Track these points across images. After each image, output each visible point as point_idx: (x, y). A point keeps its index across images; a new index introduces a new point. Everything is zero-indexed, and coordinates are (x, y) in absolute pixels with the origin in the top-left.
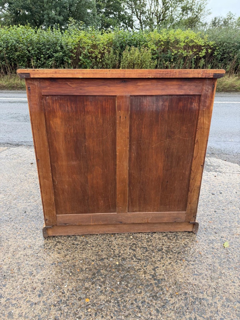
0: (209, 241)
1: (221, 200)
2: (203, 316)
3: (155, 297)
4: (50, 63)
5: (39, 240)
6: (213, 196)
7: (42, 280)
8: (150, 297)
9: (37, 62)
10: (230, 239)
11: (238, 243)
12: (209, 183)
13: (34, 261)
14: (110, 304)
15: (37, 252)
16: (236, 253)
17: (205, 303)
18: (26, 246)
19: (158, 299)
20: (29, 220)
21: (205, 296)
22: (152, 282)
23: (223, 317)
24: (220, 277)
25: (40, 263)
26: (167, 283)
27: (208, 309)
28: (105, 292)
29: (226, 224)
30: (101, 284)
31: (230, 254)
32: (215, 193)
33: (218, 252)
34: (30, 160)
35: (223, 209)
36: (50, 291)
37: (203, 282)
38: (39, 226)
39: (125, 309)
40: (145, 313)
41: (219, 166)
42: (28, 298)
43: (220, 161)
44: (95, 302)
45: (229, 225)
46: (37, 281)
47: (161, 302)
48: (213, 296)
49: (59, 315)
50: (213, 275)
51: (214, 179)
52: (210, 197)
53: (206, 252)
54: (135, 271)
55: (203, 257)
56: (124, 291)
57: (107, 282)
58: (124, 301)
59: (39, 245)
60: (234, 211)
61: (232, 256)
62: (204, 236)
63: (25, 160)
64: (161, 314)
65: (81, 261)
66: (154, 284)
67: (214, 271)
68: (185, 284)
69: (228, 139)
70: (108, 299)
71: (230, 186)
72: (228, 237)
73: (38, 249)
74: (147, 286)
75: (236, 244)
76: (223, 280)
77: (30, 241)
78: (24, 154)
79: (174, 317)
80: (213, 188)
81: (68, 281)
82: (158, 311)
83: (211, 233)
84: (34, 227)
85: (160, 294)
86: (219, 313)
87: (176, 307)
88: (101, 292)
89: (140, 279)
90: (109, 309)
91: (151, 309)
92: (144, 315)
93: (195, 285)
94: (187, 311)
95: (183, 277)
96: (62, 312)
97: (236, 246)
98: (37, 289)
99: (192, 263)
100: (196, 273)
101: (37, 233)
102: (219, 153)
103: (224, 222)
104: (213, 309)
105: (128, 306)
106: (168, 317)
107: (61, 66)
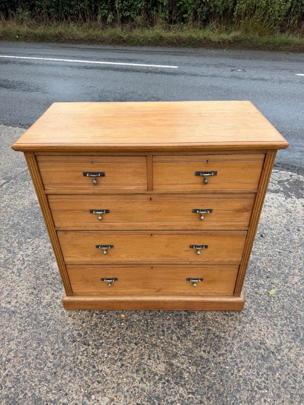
0: (256, 284)
2: (217, 351)
3: (181, 326)
6: (287, 233)
8: (176, 325)
10: (280, 287)
11: (287, 292)
12: (290, 214)
14: (140, 323)
16: (279, 302)
17: (223, 342)
19: (182, 328)
21: (227, 336)
22: (182, 313)
23: (234, 357)
24: (249, 322)
26: (196, 317)
27: (224, 347)
28: (139, 312)
29: (285, 270)
31: (272, 303)
32: (292, 228)
33: (260, 298)
35: (291, 250)
37: (231, 323)
39: (151, 330)
40: (167, 337)
44: (128, 318)
45: (287, 271)
47: (184, 331)
48: (234, 337)
49: (98, 322)
52: (283, 233)
53: (247, 295)
56: (156, 315)
58: (153, 323)
61: (273, 305)
64: (181, 341)
66: (183, 315)
67: (246, 316)
68: (212, 321)
70: (139, 318)
72: (279, 284)
74: (177, 315)
75: (284, 294)
76: (251, 326)
79: (190, 346)
80: (292, 222)
82: (178, 338)
83: (262, 276)
85: (186, 325)
86: (233, 353)
87: (196, 338)
90: (139, 327)
91: (174, 335)
92: (165, 338)
93: (221, 324)
94: (204, 344)
96: (101, 320)
97: (283, 296)
100: (227, 313)
103: (283, 267)
104: (228, 348)
105: (155, 329)
106: (185, 345)
107: (153, 9)
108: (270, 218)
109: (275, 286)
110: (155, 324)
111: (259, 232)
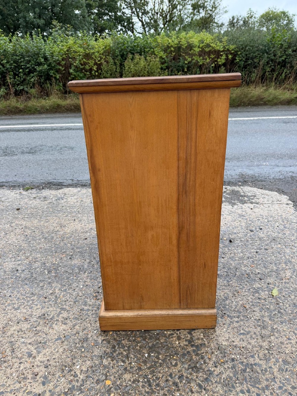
0: (254, 289)
1: (263, 238)
2: (257, 386)
3: (196, 369)
4: (32, 80)
5: (37, 309)
6: (252, 233)
7: (46, 362)
8: (188, 369)
9: (15, 78)
10: (279, 285)
11: (288, 289)
12: (245, 218)
13: (33, 337)
14: (138, 384)
15: (35, 326)
16: (288, 301)
17: (258, 370)
18: (19, 319)
19: (199, 370)
20: (21, 283)
21: (257, 361)
22: (190, 350)
23: (281, 385)
24: (272, 334)
25: (40, 339)
26: (209, 349)
27: (263, 376)
28: (131, 368)
29: (272, 267)
30: (124, 359)
31: (281, 304)
32: (254, 229)
33: (267, 303)
34: (16, 204)
35: (266, 248)
36: (57, 375)
37: (253, 342)
38: (35, 291)
39: (158, 388)
40: (185, 391)
41: (255, 196)
42: (29, 387)
43: (255, 189)
44: (118, 383)
45: (275, 268)
46: (39, 364)
47: (203, 374)
48: (267, 360)
50: (263, 332)
51: (251, 213)
52: (249, 235)
53: (251, 304)
54: (166, 337)
55: (248, 311)
56: (156, 365)
57: (132, 356)
58: (156, 378)
59: (38, 316)
60: (279, 250)
61: (284, 306)
62: (246, 285)
63: (8, 206)
64: (205, 389)
65: (95, 332)
66: (192, 353)
67: (264, 328)
68: (231, 347)
69: (261, 162)
70: (135, 378)
71: (271, 219)
72: (275, 283)
73: (36, 321)
74: (184, 355)
75: (286, 291)
76: (277, 338)
77: (25, 311)
78: (6, 198)
79: (221, 392)
80: (250, 224)
81: (80, 359)
82: (200, 386)
83: (255, 280)
84: (28, 292)
85: (201, 364)
86: (276, 380)
87: (222, 378)
88: (125, 369)
89: (173, 347)
90: (138, 391)
91: (192, 385)
92: (183, 394)
93: (243, 348)
94: (237, 382)
95: (227, 338)
97: (287, 293)
98: (40, 374)
99: (236, 319)
100: (242, 331)
101: (33, 300)
102: (253, 180)
103: (269, 265)
104: (268, 375)
105: (162, 384)
106: (214, 393)
107: (46, 83)
108: (229, 224)
109: (273, 286)
110: (159, 378)
111: (226, 239)
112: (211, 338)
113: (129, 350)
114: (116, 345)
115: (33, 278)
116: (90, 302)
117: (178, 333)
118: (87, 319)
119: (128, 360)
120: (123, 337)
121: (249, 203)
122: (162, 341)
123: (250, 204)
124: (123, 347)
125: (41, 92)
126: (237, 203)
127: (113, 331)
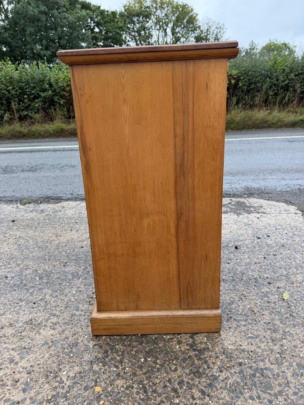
1: (271, 244)
2: (269, 391)
3: (198, 373)
4: (37, 105)
5: (24, 314)
6: (259, 240)
7: (29, 368)
8: (189, 374)
9: (19, 104)
10: (290, 289)
11: (300, 292)
12: (251, 226)
13: (17, 342)
14: (132, 390)
15: (20, 331)
16: (300, 305)
17: (269, 374)
18: (4, 324)
19: (201, 376)
20: (10, 289)
21: (268, 365)
22: (191, 354)
23: (297, 390)
24: (284, 337)
25: (25, 344)
26: (213, 353)
27: (275, 381)
28: (124, 373)
29: (282, 272)
30: (117, 364)
31: (293, 307)
32: (261, 236)
33: (277, 306)
34: (11, 217)
35: (274, 254)
36: (40, 382)
37: (262, 346)
38: (24, 297)
39: (155, 395)
40: (185, 397)
41: (262, 207)
42: (7, 395)
43: (262, 201)
44: (109, 389)
45: (285, 273)
46: (21, 370)
47: (207, 379)
48: (280, 364)
50: (274, 335)
51: (257, 222)
52: (256, 242)
53: (260, 307)
54: (166, 341)
55: (257, 315)
56: (152, 370)
57: (126, 361)
58: (153, 383)
59: (24, 321)
60: (288, 255)
61: (296, 309)
62: (254, 289)
63: (3, 218)
64: (208, 396)
65: (86, 337)
66: (194, 357)
67: (275, 331)
68: (237, 351)
69: (267, 176)
70: (128, 384)
71: (279, 227)
72: (286, 287)
73: (23, 326)
74: (184, 360)
75: (298, 295)
76: (289, 341)
77: (11, 316)
78: (2, 211)
79: (227, 398)
80: (257, 232)
81: (68, 365)
82: (203, 393)
83: (263, 284)
84: (15, 298)
85: (204, 369)
86: (291, 385)
87: (228, 383)
88: (118, 375)
89: (172, 352)
90: (132, 398)
91: (194, 391)
92: (183, 400)
93: (252, 351)
94: (245, 387)
95: (234, 342)
97: (299, 296)
98: (22, 381)
99: (243, 323)
100: (250, 335)
101: (21, 306)
102: (259, 193)
104: (281, 380)
105: (160, 390)
106: (219, 399)
107: (50, 108)
109: (283, 290)
110: (156, 383)
111: (231, 246)
112: (216, 342)
113: (123, 355)
114: (109, 350)
115: (22, 284)
116: (83, 307)
117: (179, 337)
118: (79, 324)
119: (122, 366)
120: (117, 342)
121: (255, 213)
122: (160, 345)
123: (257, 214)
124: (117, 352)
125: (45, 117)
126: (243, 213)
127: (106, 335)
